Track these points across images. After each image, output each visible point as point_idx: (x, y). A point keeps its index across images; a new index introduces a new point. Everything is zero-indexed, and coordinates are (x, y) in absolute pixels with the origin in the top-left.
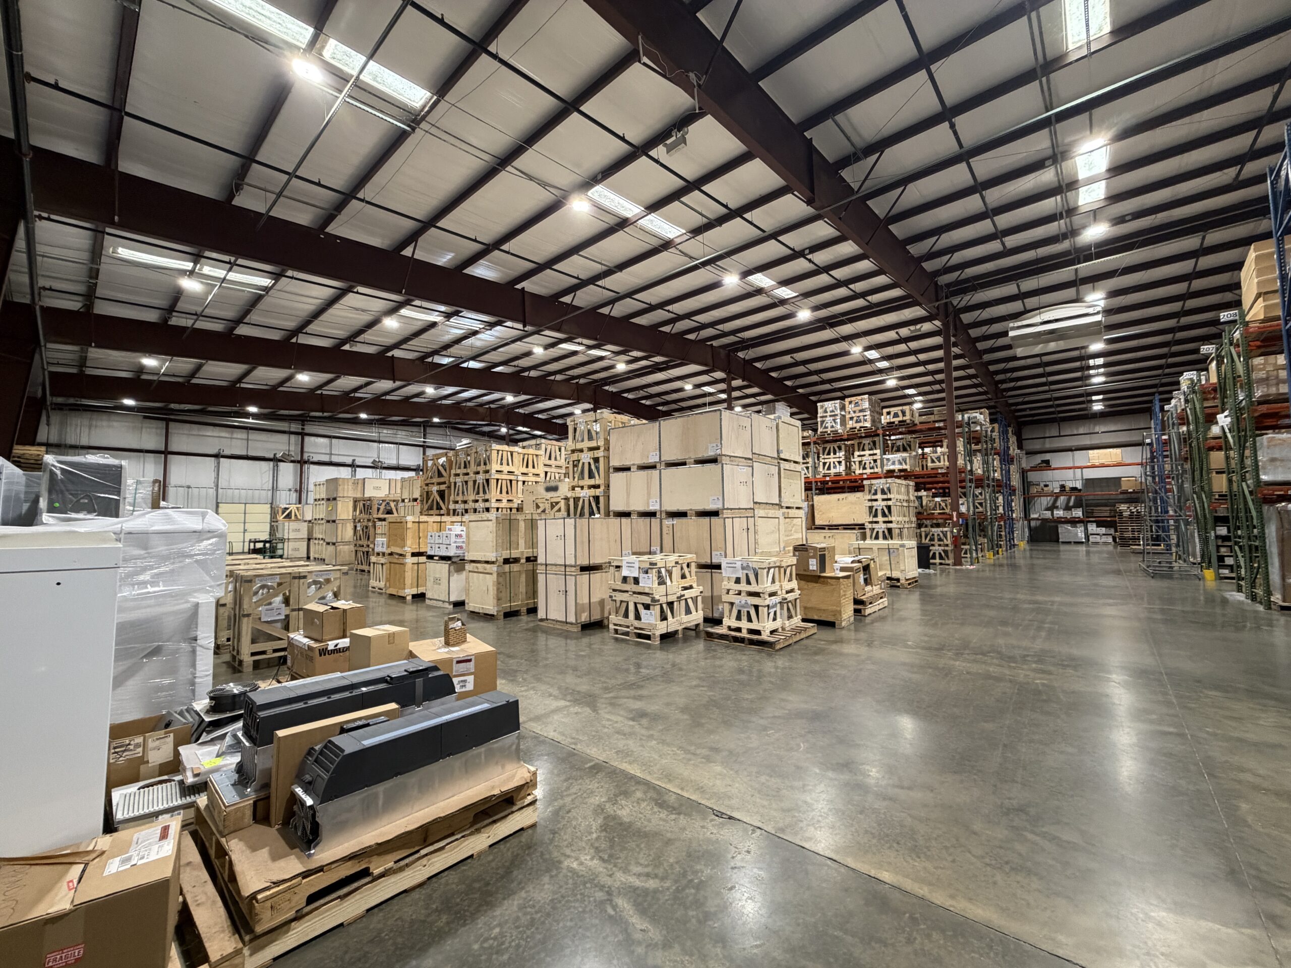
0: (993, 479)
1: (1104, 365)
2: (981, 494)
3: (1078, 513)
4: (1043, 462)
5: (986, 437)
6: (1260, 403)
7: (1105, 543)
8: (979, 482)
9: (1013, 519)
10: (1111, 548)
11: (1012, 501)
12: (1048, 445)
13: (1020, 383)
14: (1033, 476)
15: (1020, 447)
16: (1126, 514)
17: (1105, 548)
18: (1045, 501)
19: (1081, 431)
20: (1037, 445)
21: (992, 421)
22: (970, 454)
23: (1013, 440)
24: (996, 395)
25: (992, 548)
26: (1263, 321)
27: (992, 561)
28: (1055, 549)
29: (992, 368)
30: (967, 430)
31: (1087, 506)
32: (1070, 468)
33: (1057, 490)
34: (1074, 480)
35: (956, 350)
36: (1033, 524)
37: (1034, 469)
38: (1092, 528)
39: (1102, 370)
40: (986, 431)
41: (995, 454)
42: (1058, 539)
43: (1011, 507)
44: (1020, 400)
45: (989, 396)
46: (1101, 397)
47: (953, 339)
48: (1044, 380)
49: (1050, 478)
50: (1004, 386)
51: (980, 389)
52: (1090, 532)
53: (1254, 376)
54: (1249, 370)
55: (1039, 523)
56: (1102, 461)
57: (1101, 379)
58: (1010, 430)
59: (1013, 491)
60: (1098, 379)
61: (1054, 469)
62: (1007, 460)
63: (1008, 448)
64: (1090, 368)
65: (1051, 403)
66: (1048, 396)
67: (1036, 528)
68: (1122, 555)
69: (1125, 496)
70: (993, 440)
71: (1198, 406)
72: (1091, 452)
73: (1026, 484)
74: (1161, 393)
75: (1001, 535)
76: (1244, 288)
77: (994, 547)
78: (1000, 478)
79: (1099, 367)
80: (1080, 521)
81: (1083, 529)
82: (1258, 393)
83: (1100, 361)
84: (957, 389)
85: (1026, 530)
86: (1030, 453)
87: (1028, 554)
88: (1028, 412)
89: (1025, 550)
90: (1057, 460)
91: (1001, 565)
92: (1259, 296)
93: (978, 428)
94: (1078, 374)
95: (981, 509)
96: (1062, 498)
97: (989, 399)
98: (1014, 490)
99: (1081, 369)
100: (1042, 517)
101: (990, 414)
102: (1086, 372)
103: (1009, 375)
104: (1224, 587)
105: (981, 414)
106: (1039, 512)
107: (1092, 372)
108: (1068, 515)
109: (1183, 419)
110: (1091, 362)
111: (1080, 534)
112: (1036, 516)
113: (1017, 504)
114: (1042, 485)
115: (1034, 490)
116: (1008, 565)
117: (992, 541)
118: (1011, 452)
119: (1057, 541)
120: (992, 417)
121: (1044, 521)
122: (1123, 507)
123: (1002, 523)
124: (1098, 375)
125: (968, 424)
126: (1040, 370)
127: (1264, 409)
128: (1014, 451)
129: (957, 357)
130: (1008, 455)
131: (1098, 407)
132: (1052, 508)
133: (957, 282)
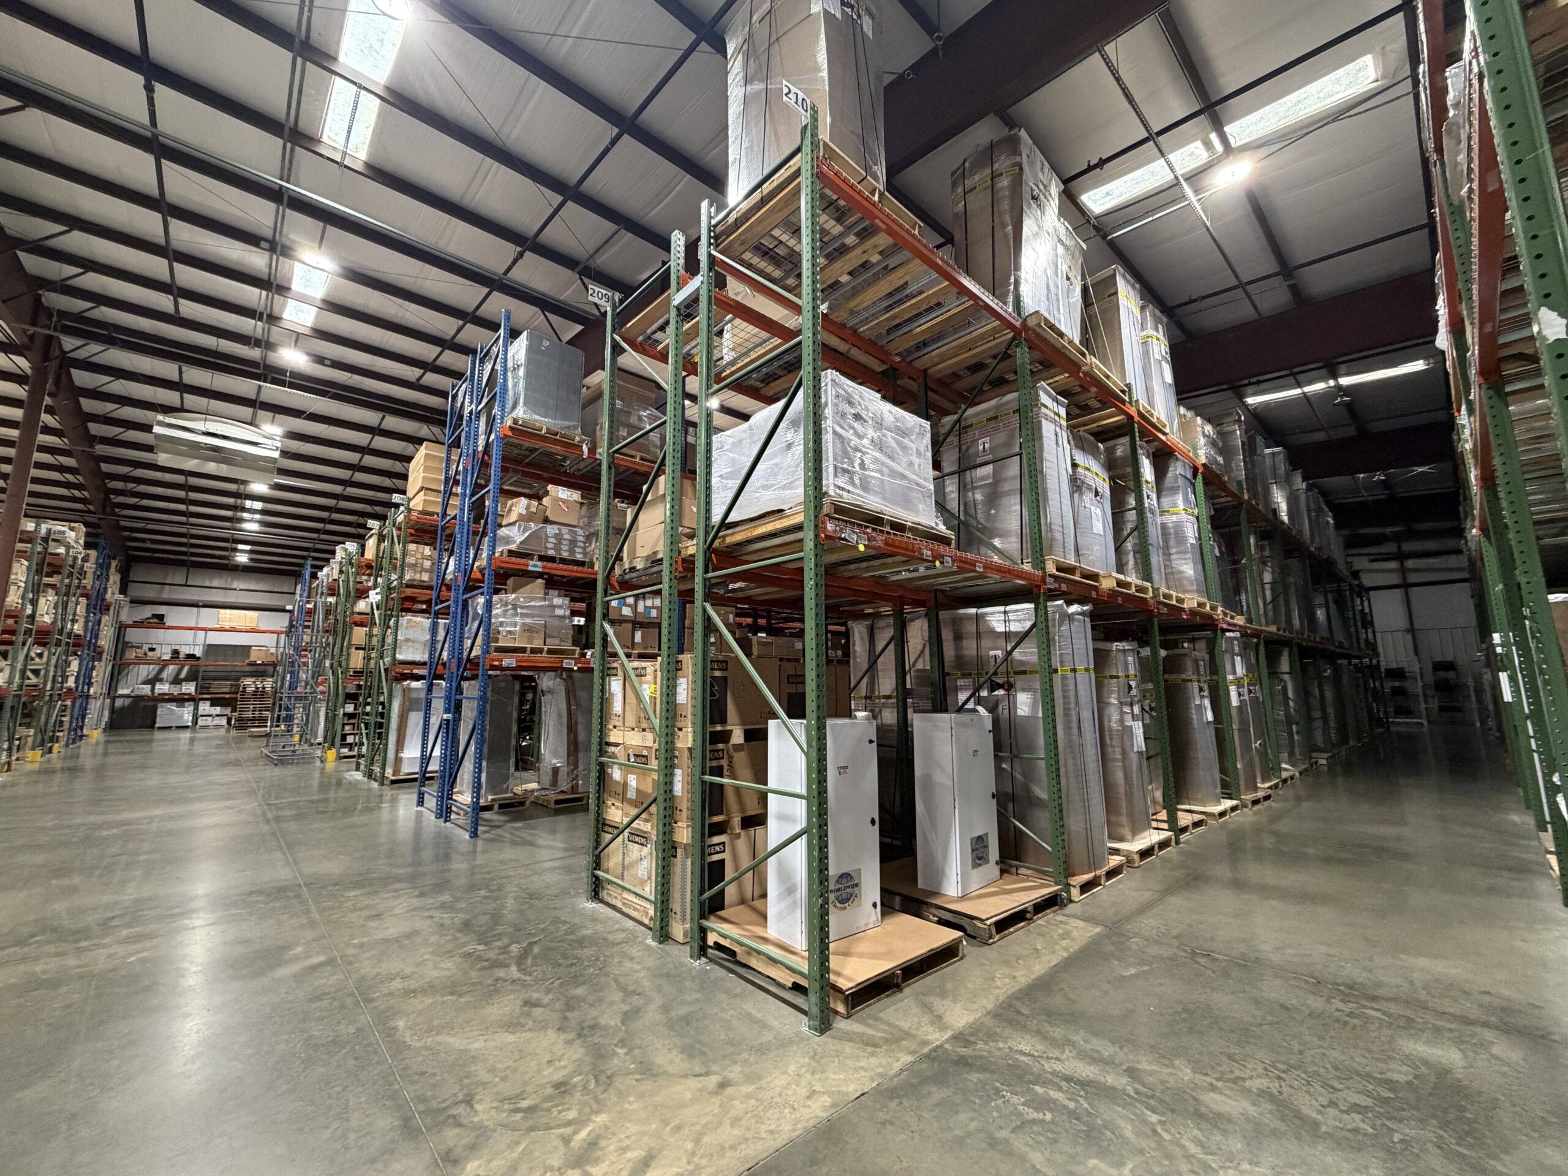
0: (69, 635)
1: (263, 512)
2: (40, 655)
3: (190, 688)
4: (155, 616)
5: (73, 567)
6: (408, 586)
7: (217, 727)
8: (43, 637)
9: (88, 696)
10: (222, 731)
11: (93, 668)
12: (167, 594)
13: (145, 502)
14: (133, 635)
15: (123, 591)
16: (250, 690)
17: (215, 733)
18: (146, 671)
19: (215, 583)
20: (150, 592)
21: (88, 545)
22: (36, 589)
23: (114, 578)
24: (104, 509)
25: (42, 744)
26: (421, 513)
27: (36, 766)
28: (147, 737)
29: (105, 467)
30: (39, 549)
31: (203, 679)
32: (190, 629)
33: (167, 657)
34: (193, 644)
35: (46, 418)
36: (119, 703)
37: (138, 624)
38: (205, 707)
39: (257, 517)
40: (75, 558)
41: (82, 595)
42: (154, 722)
43: (90, 677)
44: (141, 525)
45: (91, 508)
46: (248, 547)
47: (48, 400)
48: (183, 507)
49: (161, 641)
50: (121, 499)
51: (77, 493)
52: (201, 712)
53: (407, 560)
54: (405, 553)
55: (128, 701)
56: (234, 624)
57: (254, 527)
58: (114, 564)
59: (98, 654)
60: (251, 526)
61: (170, 628)
62: (98, 605)
63: (105, 589)
64: (244, 509)
65: (184, 540)
66: (184, 530)
67: (123, 708)
68: (238, 740)
69: (251, 669)
70: (82, 573)
71: (351, 579)
72: (222, 611)
73: (121, 644)
74: (314, 559)
75: (61, 722)
76: (411, 479)
77: (45, 742)
78: (81, 632)
79: (255, 511)
80: (191, 699)
81: (191, 708)
82: (407, 577)
83: (258, 505)
84: (36, 481)
85: (106, 713)
86: (136, 602)
87: (100, 749)
88: (148, 545)
89: (97, 743)
90: (173, 616)
91: (53, 772)
92: (422, 489)
93: (61, 550)
94: (229, 513)
95: (34, 680)
96: (171, 667)
97: (89, 512)
98: (101, 654)
99: (234, 508)
100: (137, 693)
101: (87, 535)
102: (239, 514)
103: (131, 486)
104: (344, 767)
105: (72, 529)
106: (134, 685)
107: (246, 515)
108: (175, 690)
109: (333, 591)
110: (248, 504)
111: (186, 716)
112: (126, 692)
113: (101, 673)
114: (146, 648)
115: (131, 655)
116: (63, 769)
117: (43, 732)
118: (108, 596)
119: (152, 726)
120: (90, 540)
121: (139, 698)
122: (248, 681)
123: (69, 703)
124: (251, 521)
125: (46, 540)
126: (181, 494)
127: (409, 592)
128: (113, 594)
129: (47, 430)
130: (103, 599)
131: (242, 559)
132: (152, 681)
133: (79, 317)
